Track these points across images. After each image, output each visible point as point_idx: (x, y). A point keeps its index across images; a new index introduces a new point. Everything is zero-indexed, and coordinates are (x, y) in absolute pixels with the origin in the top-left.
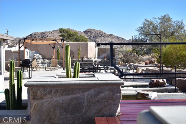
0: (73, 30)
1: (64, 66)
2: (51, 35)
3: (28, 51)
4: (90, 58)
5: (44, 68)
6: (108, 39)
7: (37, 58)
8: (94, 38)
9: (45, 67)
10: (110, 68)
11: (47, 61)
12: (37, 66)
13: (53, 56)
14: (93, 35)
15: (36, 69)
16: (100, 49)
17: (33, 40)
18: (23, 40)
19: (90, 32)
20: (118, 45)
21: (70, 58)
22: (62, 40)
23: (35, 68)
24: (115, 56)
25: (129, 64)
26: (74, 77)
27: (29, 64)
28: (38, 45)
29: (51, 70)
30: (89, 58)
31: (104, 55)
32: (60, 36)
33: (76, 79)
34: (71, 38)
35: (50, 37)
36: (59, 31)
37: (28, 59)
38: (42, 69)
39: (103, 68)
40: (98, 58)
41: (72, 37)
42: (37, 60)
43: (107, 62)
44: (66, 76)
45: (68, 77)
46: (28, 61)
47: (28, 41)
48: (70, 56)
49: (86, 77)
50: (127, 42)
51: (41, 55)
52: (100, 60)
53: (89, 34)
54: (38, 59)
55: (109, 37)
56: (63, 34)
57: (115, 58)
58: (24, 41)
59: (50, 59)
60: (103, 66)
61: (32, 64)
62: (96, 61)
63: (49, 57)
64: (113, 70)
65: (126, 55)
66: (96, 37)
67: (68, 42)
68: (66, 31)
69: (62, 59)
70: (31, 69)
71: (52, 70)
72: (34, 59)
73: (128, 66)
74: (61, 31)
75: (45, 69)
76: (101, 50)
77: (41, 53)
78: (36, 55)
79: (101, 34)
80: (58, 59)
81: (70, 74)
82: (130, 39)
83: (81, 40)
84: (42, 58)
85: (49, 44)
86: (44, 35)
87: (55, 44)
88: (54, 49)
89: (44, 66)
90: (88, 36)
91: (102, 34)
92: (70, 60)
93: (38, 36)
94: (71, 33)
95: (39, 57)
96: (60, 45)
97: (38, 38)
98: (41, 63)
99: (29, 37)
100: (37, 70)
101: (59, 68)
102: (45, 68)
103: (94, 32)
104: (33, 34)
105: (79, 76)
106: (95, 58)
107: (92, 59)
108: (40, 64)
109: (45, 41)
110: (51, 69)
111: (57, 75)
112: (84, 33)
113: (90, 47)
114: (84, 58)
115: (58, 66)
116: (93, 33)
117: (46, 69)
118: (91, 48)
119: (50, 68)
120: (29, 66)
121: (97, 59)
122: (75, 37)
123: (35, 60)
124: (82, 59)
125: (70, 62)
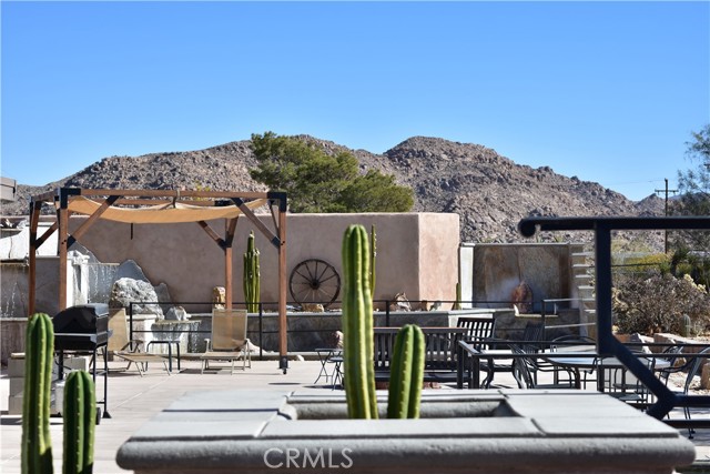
0: (329, 144)
1: (284, 346)
2: (202, 171)
3: (83, 259)
4: (429, 305)
5: (169, 357)
6: (524, 195)
7: (129, 299)
8: (444, 186)
9: (174, 352)
10: (555, 364)
11: (187, 315)
12: (134, 343)
13: (222, 291)
14: (442, 172)
15: (125, 364)
16: (487, 252)
17: (111, 200)
18: (57, 199)
19: (422, 154)
20: (584, 232)
21: (370, 301)
22: (271, 203)
23: (119, 355)
24: (575, 293)
25: (657, 338)
26: (393, 413)
27: (93, 337)
28: (140, 225)
29: (208, 370)
30: (425, 302)
31: (510, 285)
32: (255, 175)
33: (401, 425)
34: (316, 187)
35: (199, 180)
36: (248, 152)
37: (85, 308)
38: (162, 365)
39: (509, 362)
40: (475, 303)
41: (322, 184)
42: (130, 312)
43: (530, 325)
44: (345, 406)
45: (356, 412)
46: (88, 317)
47: (83, 208)
48: (368, 292)
49: (459, 415)
50: (634, 214)
51: (155, 284)
52: (485, 313)
53: (417, 165)
54: (138, 307)
55: (528, 183)
56: (272, 165)
57: (575, 306)
58: (64, 205)
59: (203, 306)
60: (509, 352)
61: (106, 337)
62: (469, 320)
63: (196, 293)
64: (569, 371)
65: (633, 287)
66: (453, 184)
67: (301, 210)
68: (292, 150)
69: (275, 306)
70: (100, 364)
71: (215, 370)
72: (115, 306)
73: (647, 350)
74: (264, 150)
75: (175, 365)
76: (491, 258)
77: (156, 272)
78: (123, 282)
79: (487, 165)
80: (248, 305)
81: (371, 396)
82: (652, 196)
83: (375, 202)
84: (160, 303)
85: (203, 224)
86: (165, 170)
87: (235, 221)
88: (229, 250)
89: (174, 346)
90: (411, 176)
91: (490, 169)
92: (367, 317)
93: (132, 178)
94: (320, 160)
95: (144, 293)
96: (264, 231)
97: (132, 187)
98: (156, 329)
99: (82, 181)
100: (133, 367)
101: (255, 358)
102: (179, 358)
103: (444, 157)
104: (102, 164)
105: (419, 407)
106: (456, 304)
107: (442, 309)
108: (149, 337)
109: (178, 206)
110: (212, 364)
111: (290, 402)
112: (387, 162)
113: (431, 242)
114: (395, 301)
115: (251, 345)
116: (439, 159)
117: (185, 365)
118: (433, 249)
119: (206, 359)
120: (93, 347)
121: (467, 309)
122: (339, 183)
123: (122, 316)
124: (388, 310)
125: (367, 328)
